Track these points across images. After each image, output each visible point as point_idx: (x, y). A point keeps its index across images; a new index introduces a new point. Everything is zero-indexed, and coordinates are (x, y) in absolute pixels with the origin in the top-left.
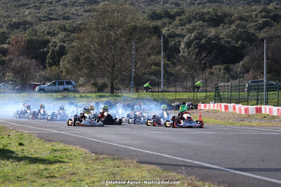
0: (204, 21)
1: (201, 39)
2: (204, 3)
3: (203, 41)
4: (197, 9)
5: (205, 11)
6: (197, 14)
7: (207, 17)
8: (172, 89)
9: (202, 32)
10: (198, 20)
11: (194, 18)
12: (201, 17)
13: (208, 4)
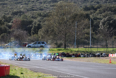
0: (112, 11)
1: (110, 21)
2: (112, 2)
3: (111, 22)
4: (108, 5)
5: (112, 6)
6: (108, 7)
7: (113, 9)
8: (95, 46)
9: (111, 17)
10: (108, 11)
11: (107, 10)
12: (110, 9)
13: (114, 3)
